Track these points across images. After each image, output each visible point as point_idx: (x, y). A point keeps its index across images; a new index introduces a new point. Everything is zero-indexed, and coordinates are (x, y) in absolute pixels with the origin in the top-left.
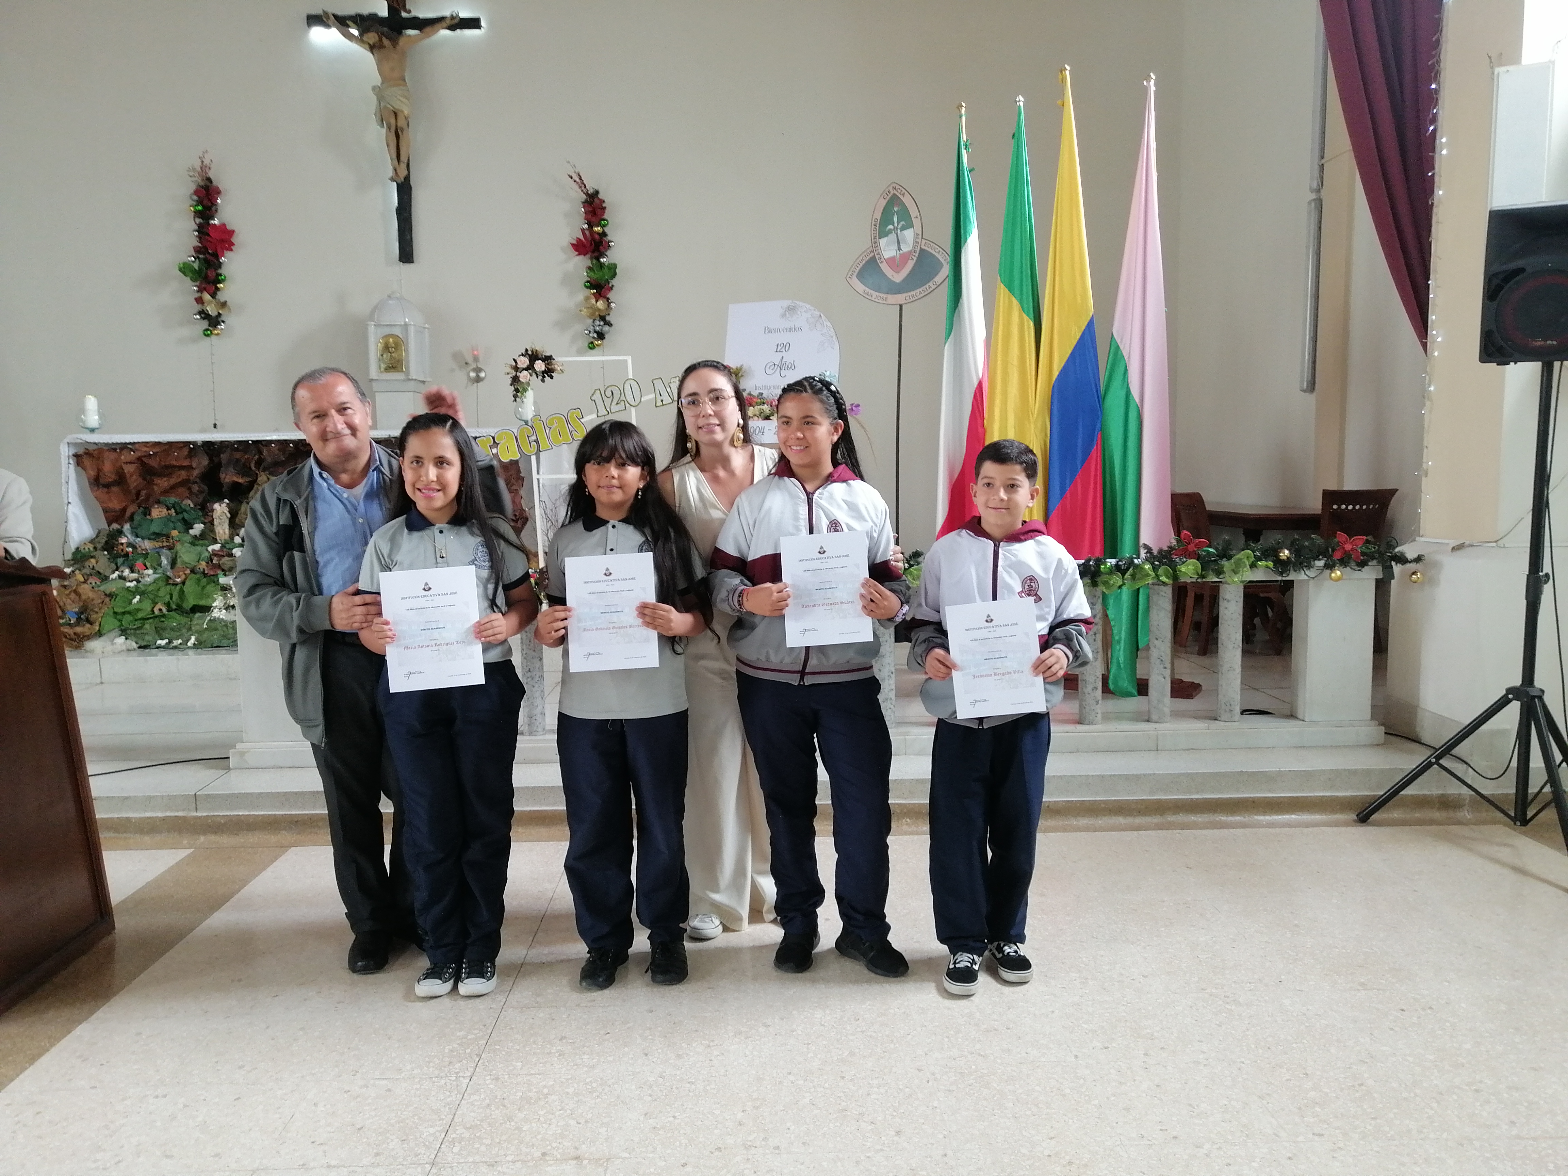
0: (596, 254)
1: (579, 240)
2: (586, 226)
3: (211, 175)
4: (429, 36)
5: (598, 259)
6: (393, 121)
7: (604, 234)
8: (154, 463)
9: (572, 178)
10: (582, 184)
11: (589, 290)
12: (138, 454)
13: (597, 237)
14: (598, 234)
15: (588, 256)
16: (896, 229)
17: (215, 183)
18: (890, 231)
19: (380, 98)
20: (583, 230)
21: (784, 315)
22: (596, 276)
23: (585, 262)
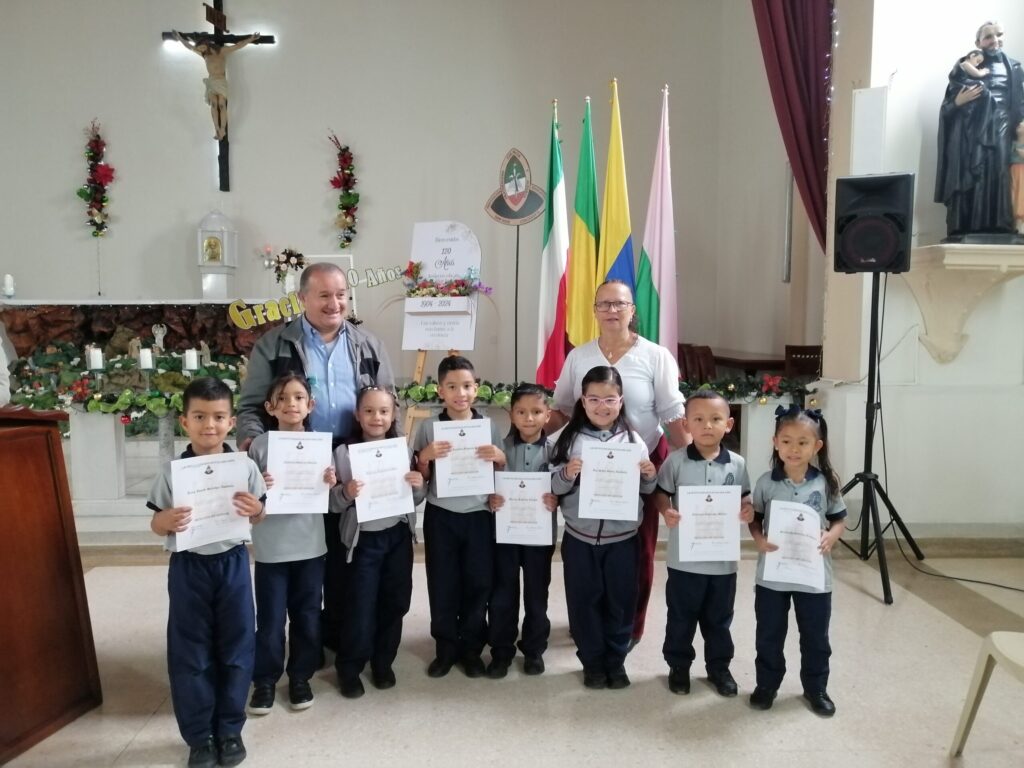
0: (346, 187)
1: (335, 178)
2: (340, 170)
3: (100, 133)
4: (240, 47)
5: (347, 190)
6: (215, 101)
8: (48, 318)
9: (331, 139)
11: (341, 210)
12: (38, 313)
14: (348, 174)
15: (341, 189)
16: (514, 178)
17: (102, 139)
18: (512, 179)
19: (208, 87)
21: (448, 231)
22: (346, 201)
23: (339, 192)
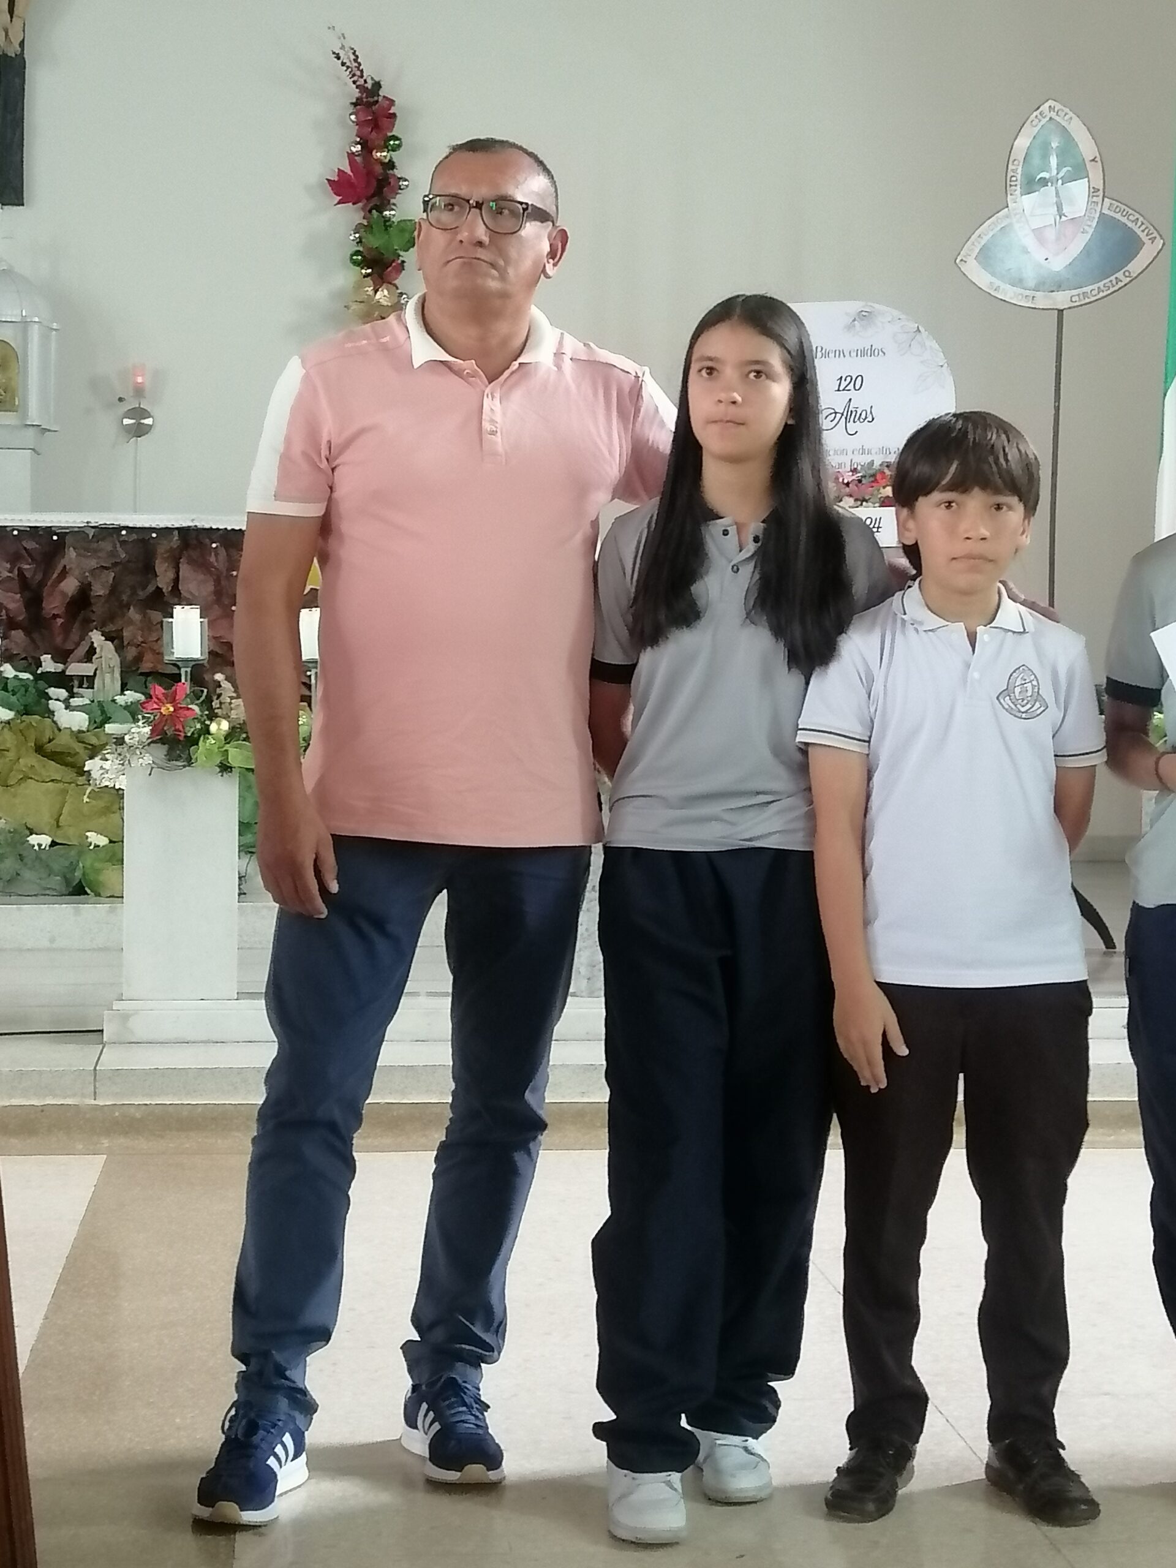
0: (375, 201)
1: (341, 172)
2: (359, 147)
5: (380, 209)
7: (391, 165)
9: (338, 58)
10: (355, 70)
11: (358, 268)
13: (378, 169)
14: (382, 164)
15: (360, 205)
20: (351, 155)
21: (850, 327)
22: (375, 241)
23: (351, 215)
